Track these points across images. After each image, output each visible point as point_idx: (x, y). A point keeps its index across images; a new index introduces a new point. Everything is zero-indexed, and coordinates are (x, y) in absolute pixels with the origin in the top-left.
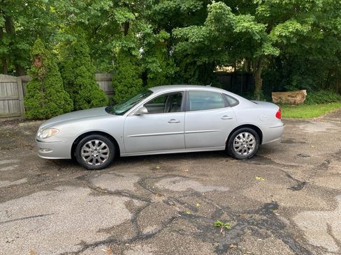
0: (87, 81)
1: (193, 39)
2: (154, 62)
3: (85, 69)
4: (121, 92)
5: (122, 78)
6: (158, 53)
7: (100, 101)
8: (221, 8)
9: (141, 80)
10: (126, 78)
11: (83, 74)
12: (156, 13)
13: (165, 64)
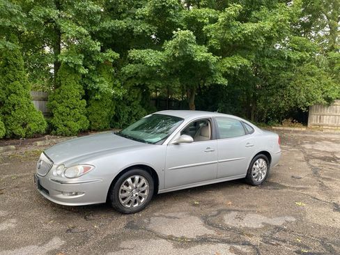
0: (23, 100)
1: (152, 63)
2: (102, 82)
3: (20, 86)
4: (61, 114)
5: (64, 98)
6: (104, 73)
7: (38, 125)
8: (189, 36)
9: (84, 101)
10: (68, 98)
11: (18, 92)
12: (103, 30)
13: (112, 84)
